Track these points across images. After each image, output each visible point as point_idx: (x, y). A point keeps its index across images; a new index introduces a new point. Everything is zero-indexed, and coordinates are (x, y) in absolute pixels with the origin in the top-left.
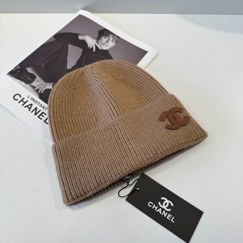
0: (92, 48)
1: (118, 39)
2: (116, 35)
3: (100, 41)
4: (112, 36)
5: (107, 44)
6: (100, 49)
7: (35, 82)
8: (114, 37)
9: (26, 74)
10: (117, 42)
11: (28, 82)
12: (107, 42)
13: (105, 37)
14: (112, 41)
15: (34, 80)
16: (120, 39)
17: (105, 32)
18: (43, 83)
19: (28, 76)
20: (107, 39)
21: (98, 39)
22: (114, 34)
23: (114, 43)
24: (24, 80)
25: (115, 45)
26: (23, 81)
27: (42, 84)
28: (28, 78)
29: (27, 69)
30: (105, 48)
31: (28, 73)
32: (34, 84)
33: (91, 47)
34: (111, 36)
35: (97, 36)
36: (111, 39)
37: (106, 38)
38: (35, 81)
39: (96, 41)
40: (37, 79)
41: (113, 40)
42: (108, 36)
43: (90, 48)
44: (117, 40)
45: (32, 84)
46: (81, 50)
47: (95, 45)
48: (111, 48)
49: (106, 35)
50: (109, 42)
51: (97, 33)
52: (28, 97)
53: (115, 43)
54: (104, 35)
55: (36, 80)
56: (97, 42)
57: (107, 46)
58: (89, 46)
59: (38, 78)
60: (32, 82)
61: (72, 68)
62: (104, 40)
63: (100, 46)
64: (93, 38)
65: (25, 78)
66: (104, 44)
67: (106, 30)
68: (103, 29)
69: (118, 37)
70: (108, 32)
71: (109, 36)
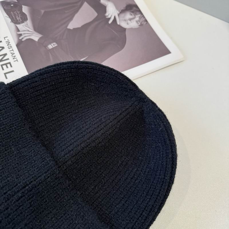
0: (109, 19)
1: (145, 23)
2: (144, 17)
3: (122, 15)
4: (140, 17)
5: (129, 22)
6: (118, 23)
7: (23, 26)
8: (141, 18)
9: (19, 12)
10: (141, 25)
11: (15, 21)
12: (130, 20)
13: (132, 13)
14: (137, 22)
15: (23, 22)
16: (147, 23)
17: (134, 8)
18: (31, 30)
19: (19, 15)
20: (131, 17)
21: (122, 12)
22: (143, 16)
23: (138, 25)
24: (12, 16)
25: (138, 27)
26: (10, 18)
27: (29, 31)
28: (18, 17)
29: (23, 6)
30: (124, 25)
31: (22, 11)
32: (20, 26)
33: (109, 17)
34: (139, 15)
35: (122, 8)
36: (137, 18)
37: (132, 15)
38: (23, 24)
39: (119, 12)
40: (27, 23)
41: (139, 21)
42: (135, 14)
43: (107, 17)
44: (142, 23)
45: (18, 25)
46: (96, 14)
47: (115, 17)
48: (131, 29)
49: (133, 12)
50: (132, 21)
51: (125, 6)
52: (4, 38)
53: (140, 25)
54: (132, 11)
55: (25, 23)
56: (119, 15)
57: (128, 24)
58: (107, 14)
59: (29, 22)
60: (19, 23)
61: (74, 29)
62: (128, 15)
63: (120, 20)
64: (117, 8)
65: (15, 15)
66: (125, 20)
67: (136, 6)
68: (135, 4)
69: (146, 21)
70: (138, 10)
71: (137, 14)
